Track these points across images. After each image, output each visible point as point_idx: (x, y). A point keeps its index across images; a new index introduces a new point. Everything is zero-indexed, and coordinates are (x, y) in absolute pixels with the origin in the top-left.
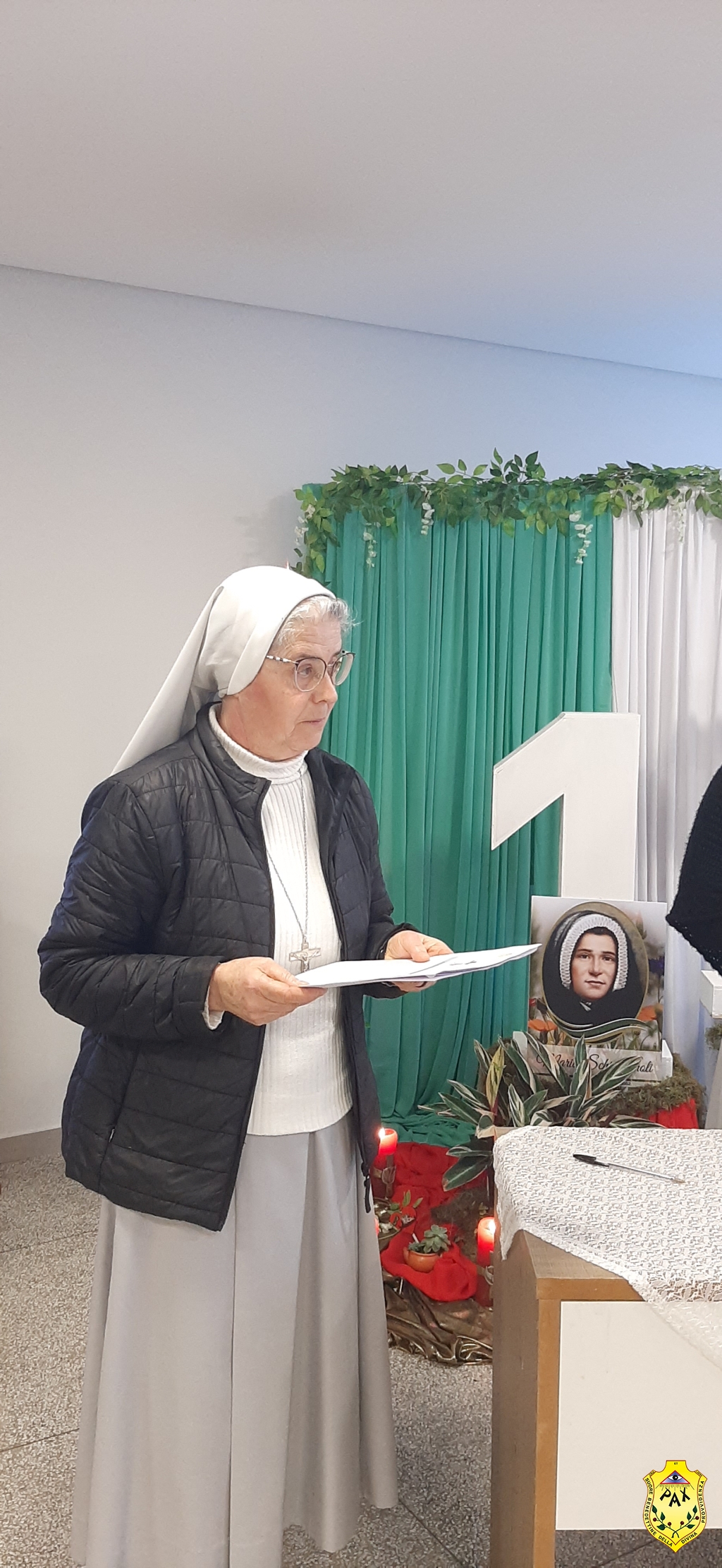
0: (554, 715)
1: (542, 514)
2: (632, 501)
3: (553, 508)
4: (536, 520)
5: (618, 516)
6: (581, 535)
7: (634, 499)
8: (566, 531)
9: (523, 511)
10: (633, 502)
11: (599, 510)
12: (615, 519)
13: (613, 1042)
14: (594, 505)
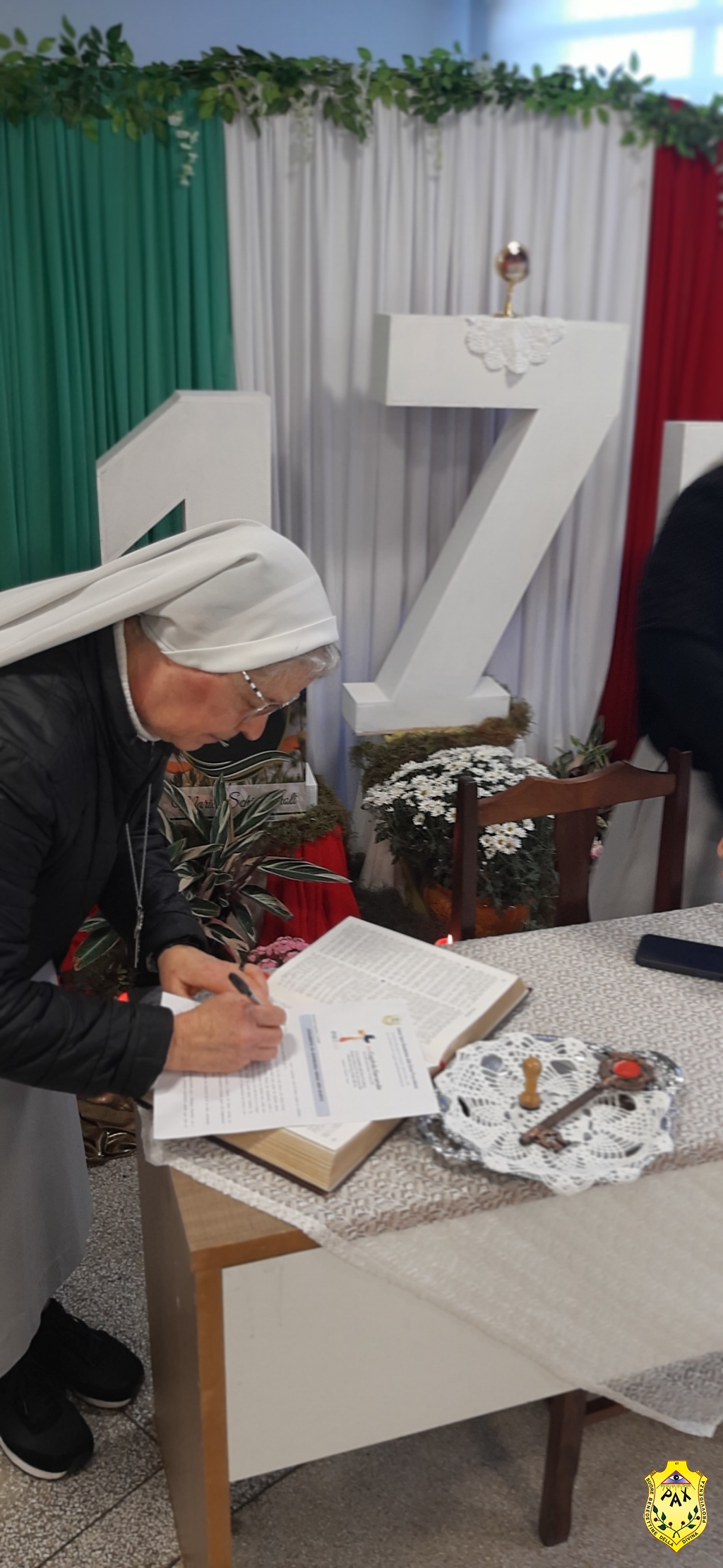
0: (167, 394)
1: (132, 112)
2: (246, 101)
3: (147, 106)
4: (126, 121)
5: (230, 121)
6: (185, 146)
7: (249, 98)
8: (166, 139)
9: (108, 107)
10: (248, 104)
11: (206, 112)
12: (226, 126)
13: (255, 777)
14: (198, 103)
